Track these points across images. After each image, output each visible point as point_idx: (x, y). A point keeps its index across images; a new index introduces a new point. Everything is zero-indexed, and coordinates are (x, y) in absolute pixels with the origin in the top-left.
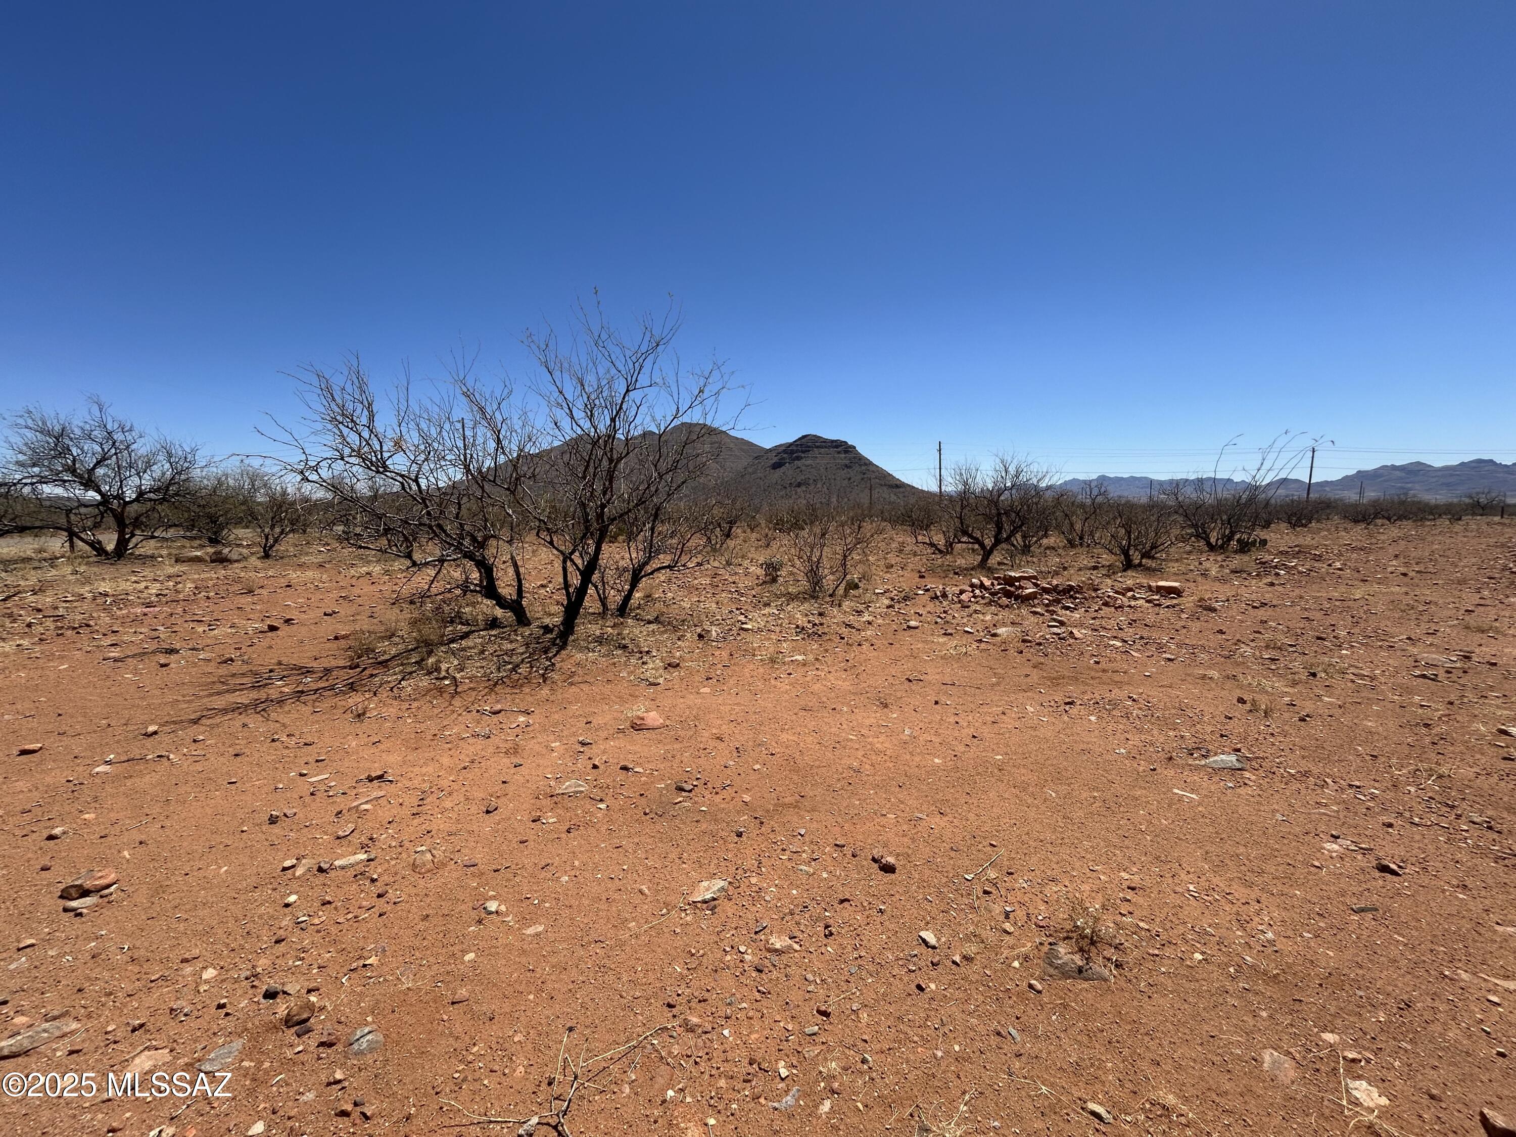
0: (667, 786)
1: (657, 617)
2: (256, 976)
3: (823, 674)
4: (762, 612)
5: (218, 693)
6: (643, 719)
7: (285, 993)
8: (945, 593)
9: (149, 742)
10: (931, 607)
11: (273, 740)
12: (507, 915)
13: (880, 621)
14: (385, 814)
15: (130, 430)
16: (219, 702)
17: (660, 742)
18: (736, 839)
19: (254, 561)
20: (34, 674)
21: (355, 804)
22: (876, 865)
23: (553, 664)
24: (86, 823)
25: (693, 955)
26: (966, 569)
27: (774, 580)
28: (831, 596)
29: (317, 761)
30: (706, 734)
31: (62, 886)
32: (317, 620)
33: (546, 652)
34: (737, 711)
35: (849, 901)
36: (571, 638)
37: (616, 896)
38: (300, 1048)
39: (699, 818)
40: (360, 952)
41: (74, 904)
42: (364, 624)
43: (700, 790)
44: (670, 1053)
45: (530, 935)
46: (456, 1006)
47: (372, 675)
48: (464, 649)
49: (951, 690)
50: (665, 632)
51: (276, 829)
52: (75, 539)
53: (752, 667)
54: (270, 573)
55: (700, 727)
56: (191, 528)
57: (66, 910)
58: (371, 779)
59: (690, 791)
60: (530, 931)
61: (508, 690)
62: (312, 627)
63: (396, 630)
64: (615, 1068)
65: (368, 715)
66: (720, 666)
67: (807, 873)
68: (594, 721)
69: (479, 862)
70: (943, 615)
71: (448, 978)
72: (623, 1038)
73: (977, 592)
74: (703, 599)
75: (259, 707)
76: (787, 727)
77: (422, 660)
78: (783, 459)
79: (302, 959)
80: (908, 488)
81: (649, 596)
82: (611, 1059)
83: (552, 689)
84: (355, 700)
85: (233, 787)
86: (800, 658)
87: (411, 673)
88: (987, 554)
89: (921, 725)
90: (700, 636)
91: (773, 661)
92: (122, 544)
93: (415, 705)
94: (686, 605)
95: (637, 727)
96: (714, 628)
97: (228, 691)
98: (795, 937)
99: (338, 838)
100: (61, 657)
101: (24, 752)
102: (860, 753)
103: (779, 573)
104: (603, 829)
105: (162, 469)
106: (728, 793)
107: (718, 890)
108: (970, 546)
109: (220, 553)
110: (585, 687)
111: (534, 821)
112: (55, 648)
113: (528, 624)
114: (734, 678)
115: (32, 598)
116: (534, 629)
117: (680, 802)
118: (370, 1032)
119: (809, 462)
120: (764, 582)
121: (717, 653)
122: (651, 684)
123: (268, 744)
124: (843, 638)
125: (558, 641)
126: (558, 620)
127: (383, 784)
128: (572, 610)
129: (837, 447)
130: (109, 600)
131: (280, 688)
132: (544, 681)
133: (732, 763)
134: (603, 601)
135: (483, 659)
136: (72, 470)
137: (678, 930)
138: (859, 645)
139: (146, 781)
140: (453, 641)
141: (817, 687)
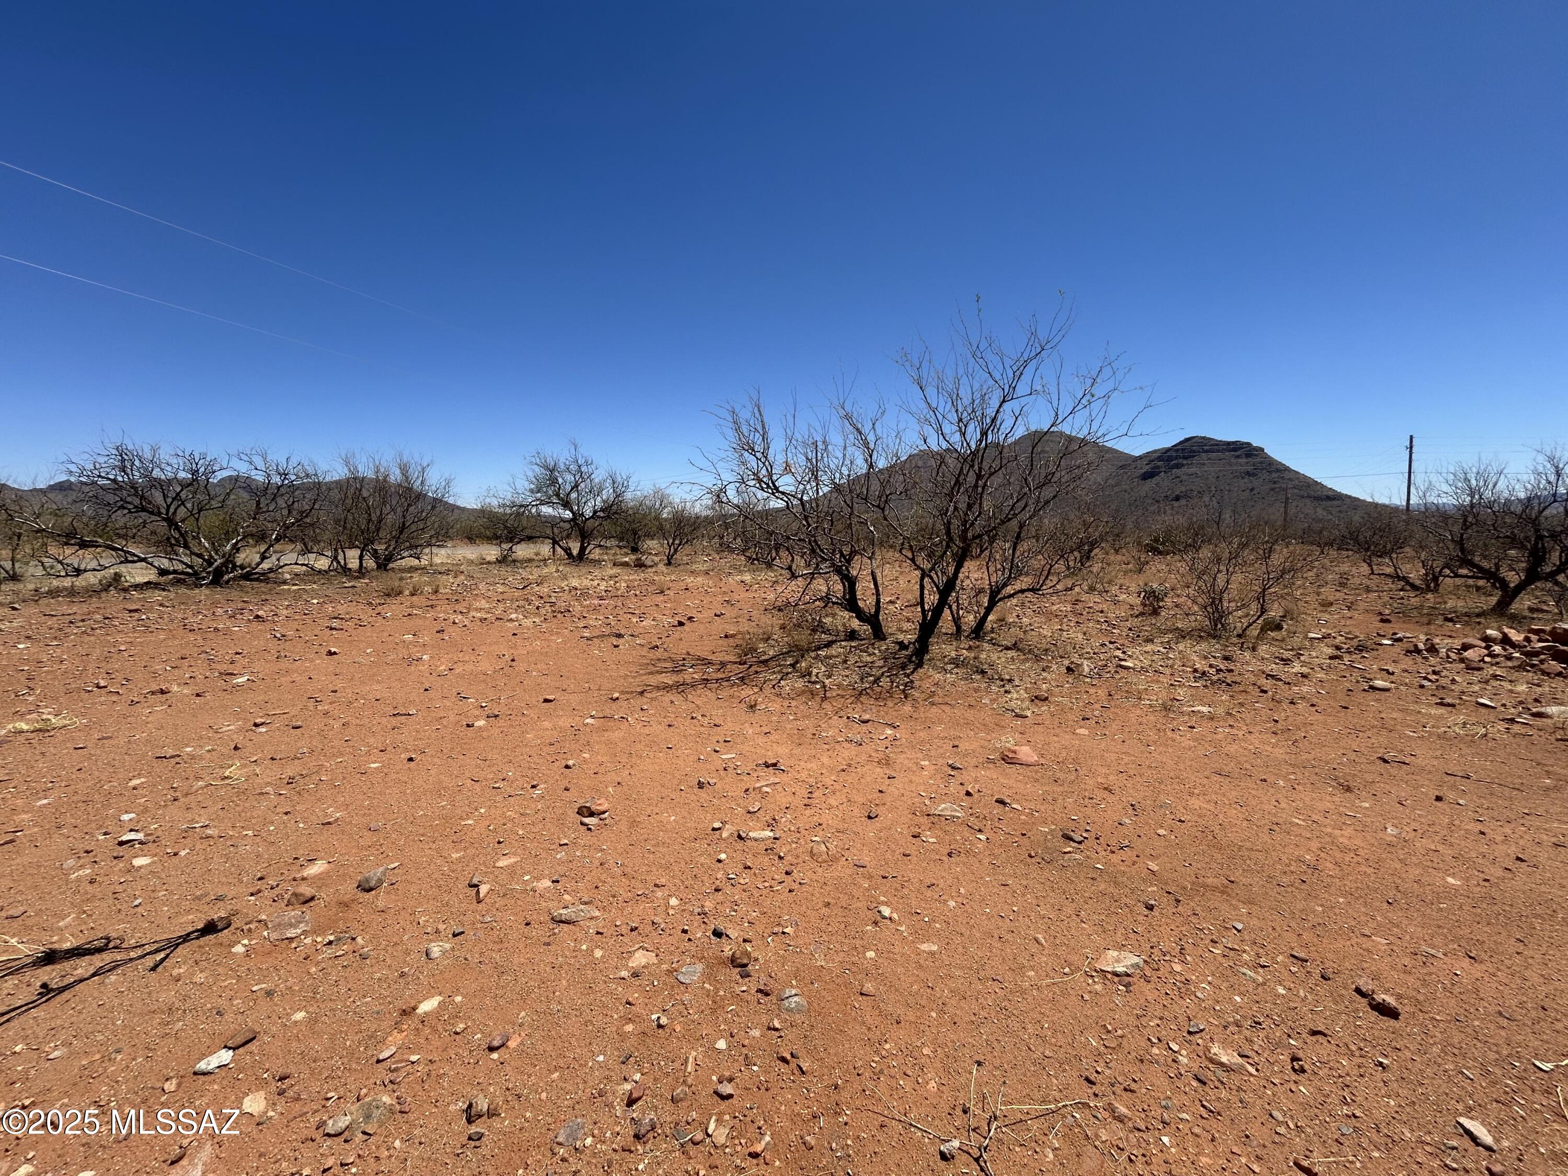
0: (1052, 830)
1: (1016, 643)
2: (705, 914)
3: (1241, 734)
4: (1145, 649)
5: (651, 673)
6: (1015, 752)
7: (727, 936)
8: (1433, 645)
9: (614, 706)
10: (1407, 663)
11: (692, 718)
12: (900, 924)
13: (1321, 675)
14: (784, 800)
15: (591, 464)
16: (654, 680)
17: (1037, 780)
18: (1146, 912)
19: (662, 567)
20: (545, 644)
21: (758, 785)
22: (1364, 1001)
23: (912, 682)
24: (585, 760)
25: (1109, 1032)
26: (1467, 615)
27: (1155, 612)
28: (1239, 636)
29: (725, 741)
30: (1090, 782)
31: (578, 806)
32: (710, 620)
33: (903, 668)
34: (1126, 760)
35: (1325, 1035)
36: (927, 657)
37: (1009, 936)
38: (744, 988)
39: (1094, 876)
40: (777, 919)
41: (586, 820)
42: (745, 626)
43: (1092, 842)
44: (1097, 1136)
45: (924, 951)
46: (864, 997)
47: (757, 672)
48: (830, 657)
49: (1464, 785)
50: (1027, 660)
51: (703, 794)
52: (557, 546)
53: (1138, 712)
54: (673, 578)
55: (1081, 773)
56: (621, 539)
57: (582, 823)
58: (767, 765)
59: (1080, 843)
60: (925, 947)
61: (872, 701)
62: (707, 625)
63: (772, 634)
64: (1034, 1125)
65: (758, 707)
66: (1097, 706)
67: (1254, 981)
68: (960, 745)
69: (868, 865)
70: (1433, 677)
71: (854, 969)
72: (1037, 1095)
73: (1497, 649)
74: (1065, 628)
75: (680, 687)
76: (1196, 791)
77: (797, 662)
78: (1158, 467)
79: (736, 911)
80: (1348, 501)
81: (1003, 620)
82: (1028, 1113)
83: (913, 706)
84: (746, 692)
85: (670, 751)
86: (1205, 709)
87: (787, 674)
88: (1509, 595)
89: (1414, 825)
90: (1069, 669)
91: (1166, 708)
92: (582, 549)
93: (794, 703)
94: (1046, 632)
95: (1009, 759)
96: (1085, 662)
97: (657, 672)
98: (1247, 1057)
99: (749, 812)
100: (557, 633)
101: (546, 701)
102: (1315, 845)
103: (1161, 604)
104: (986, 861)
105: (608, 493)
106: (1128, 854)
107: (1132, 966)
108: (1471, 582)
109: (640, 559)
110: (947, 708)
111: (914, 836)
112: (553, 624)
113: (884, 639)
114: (1116, 722)
115: (537, 589)
116: (888, 645)
117: (1070, 852)
118: (796, 995)
119: (1193, 470)
120: (1142, 614)
121: (1092, 691)
122: (1017, 716)
123: (689, 720)
124: (1265, 692)
125: (914, 658)
126: (912, 637)
127: (777, 772)
128: (927, 628)
129: (1235, 450)
130: (579, 592)
131: (693, 674)
132: (906, 697)
133: (1127, 821)
134: (957, 621)
135: (847, 668)
136: (558, 495)
137: (1086, 997)
138: (1292, 703)
139: (616, 735)
140: (819, 648)
141: (1233, 749)
